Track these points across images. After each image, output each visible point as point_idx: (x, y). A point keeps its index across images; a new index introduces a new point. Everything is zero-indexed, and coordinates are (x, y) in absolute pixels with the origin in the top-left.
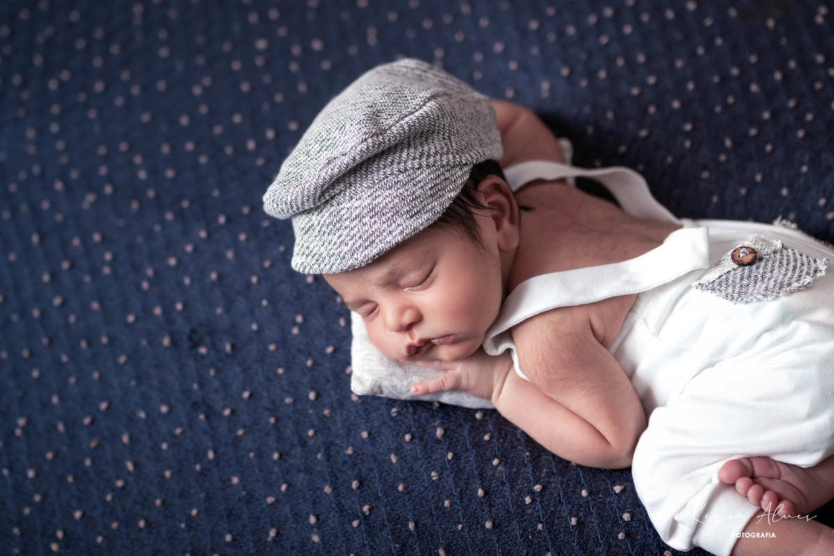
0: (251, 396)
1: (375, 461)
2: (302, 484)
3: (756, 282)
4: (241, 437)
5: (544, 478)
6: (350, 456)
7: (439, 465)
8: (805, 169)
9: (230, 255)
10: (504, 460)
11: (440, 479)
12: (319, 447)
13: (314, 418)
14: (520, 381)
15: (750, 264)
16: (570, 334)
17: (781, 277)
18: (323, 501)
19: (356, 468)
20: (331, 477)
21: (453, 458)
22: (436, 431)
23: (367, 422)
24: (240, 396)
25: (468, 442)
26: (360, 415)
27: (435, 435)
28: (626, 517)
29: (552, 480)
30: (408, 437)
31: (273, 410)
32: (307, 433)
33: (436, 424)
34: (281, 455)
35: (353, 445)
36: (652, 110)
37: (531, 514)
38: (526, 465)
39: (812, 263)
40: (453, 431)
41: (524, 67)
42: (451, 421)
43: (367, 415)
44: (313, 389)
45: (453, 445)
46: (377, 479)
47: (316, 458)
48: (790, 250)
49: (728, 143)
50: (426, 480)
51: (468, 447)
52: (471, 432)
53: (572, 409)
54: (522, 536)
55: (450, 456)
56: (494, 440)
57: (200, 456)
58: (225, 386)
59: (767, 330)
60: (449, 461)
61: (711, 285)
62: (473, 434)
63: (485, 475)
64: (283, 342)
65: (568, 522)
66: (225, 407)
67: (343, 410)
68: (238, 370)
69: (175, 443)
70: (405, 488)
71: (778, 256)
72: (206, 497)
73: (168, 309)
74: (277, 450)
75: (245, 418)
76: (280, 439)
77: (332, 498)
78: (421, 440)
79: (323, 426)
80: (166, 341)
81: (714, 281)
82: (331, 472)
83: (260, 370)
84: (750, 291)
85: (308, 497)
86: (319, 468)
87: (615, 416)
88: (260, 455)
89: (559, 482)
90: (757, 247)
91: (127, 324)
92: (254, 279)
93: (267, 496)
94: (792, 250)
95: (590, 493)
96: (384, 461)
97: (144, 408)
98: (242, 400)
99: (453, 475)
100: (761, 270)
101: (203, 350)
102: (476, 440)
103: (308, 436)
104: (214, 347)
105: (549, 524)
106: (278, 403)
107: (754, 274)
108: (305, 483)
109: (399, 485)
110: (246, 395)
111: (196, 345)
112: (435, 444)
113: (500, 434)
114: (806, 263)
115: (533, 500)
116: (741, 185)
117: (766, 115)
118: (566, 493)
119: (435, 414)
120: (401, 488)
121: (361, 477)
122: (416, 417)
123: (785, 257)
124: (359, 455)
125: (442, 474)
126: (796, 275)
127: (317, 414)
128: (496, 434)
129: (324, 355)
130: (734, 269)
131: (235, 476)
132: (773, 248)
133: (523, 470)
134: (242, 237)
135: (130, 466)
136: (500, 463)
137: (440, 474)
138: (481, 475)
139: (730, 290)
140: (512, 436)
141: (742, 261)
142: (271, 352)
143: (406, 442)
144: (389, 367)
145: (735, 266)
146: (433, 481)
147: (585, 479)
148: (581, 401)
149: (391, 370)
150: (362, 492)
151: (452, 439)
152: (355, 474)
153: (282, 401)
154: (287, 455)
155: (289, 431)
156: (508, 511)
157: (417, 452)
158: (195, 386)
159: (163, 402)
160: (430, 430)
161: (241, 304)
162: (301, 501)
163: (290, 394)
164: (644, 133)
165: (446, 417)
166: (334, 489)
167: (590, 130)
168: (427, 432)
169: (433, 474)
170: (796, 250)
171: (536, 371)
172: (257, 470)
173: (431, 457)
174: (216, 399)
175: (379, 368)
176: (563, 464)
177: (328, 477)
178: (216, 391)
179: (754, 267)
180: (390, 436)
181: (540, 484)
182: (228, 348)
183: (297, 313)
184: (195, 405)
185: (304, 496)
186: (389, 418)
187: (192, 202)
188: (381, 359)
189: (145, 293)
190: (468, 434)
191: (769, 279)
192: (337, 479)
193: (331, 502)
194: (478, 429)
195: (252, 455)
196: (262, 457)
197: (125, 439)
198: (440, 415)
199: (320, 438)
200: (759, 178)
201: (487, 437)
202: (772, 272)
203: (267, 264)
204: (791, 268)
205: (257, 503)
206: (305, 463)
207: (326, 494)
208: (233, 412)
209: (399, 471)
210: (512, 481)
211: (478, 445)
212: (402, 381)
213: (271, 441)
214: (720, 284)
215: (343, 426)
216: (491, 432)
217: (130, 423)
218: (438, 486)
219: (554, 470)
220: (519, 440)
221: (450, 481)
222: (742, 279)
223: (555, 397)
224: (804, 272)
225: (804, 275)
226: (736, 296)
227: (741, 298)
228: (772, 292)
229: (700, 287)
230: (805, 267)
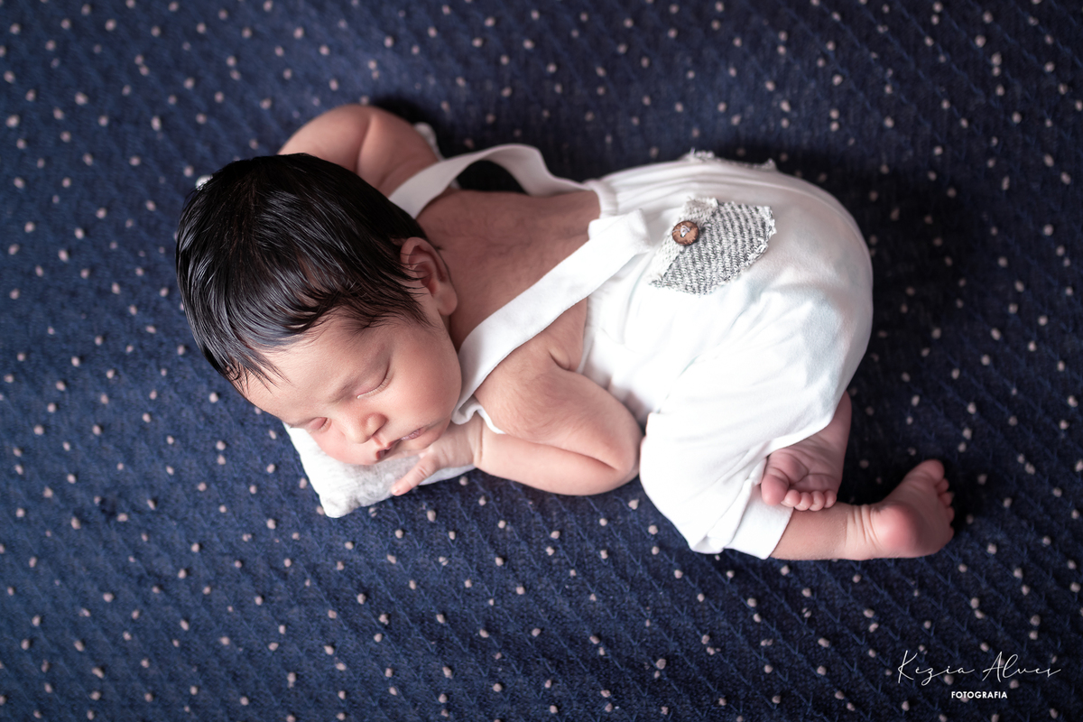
0: (201, 547)
1: (372, 568)
2: (301, 618)
3: (709, 262)
4: (208, 595)
5: (557, 521)
6: (341, 572)
7: (443, 548)
8: (691, 75)
9: (104, 399)
10: (509, 518)
11: (450, 562)
12: (303, 573)
13: (284, 545)
14: (497, 437)
15: (696, 241)
16: (537, 378)
17: (733, 247)
18: (331, 628)
19: (354, 581)
20: (331, 599)
21: (456, 536)
22: (426, 515)
23: (345, 531)
24: (189, 551)
25: (464, 514)
26: (334, 527)
27: (427, 519)
28: (652, 530)
29: (565, 521)
30: (399, 534)
31: (234, 554)
32: (283, 564)
33: (424, 508)
34: (263, 597)
35: (341, 559)
36: (505, 60)
37: (559, 564)
38: (533, 516)
39: (755, 214)
40: (445, 508)
41: (338, 50)
42: (438, 498)
43: (342, 525)
44: (268, 516)
45: (450, 523)
46: (382, 584)
47: (305, 587)
48: (726, 205)
49: (601, 72)
50: (436, 569)
51: (467, 519)
52: (463, 502)
53: (564, 446)
54: (558, 588)
55: (452, 535)
56: (491, 502)
57: (173, 632)
58: (167, 547)
59: (741, 314)
60: (453, 541)
61: (664, 280)
62: (466, 503)
63: (495, 542)
64: (212, 476)
65: (597, 557)
66: (178, 570)
67: (313, 527)
68: (173, 524)
69: (136, 628)
70: (418, 584)
71: (718, 218)
72: (199, 670)
73: (59, 485)
74: (258, 593)
75: (204, 573)
76: (255, 579)
77: (341, 622)
78: (415, 530)
79: (297, 552)
80: (75, 524)
81: (666, 274)
82: (329, 594)
83: (198, 516)
84: (708, 275)
85: (312, 629)
86: (312, 595)
87: (609, 439)
88: (240, 606)
89: (573, 521)
90: (694, 216)
91: (17, 520)
92: (146, 418)
93: (267, 644)
94: (729, 204)
95: (609, 519)
96: (382, 564)
97: (84, 605)
98: (193, 554)
99: (463, 553)
100: (709, 245)
101: (122, 518)
102: (472, 508)
103: (285, 568)
104: (135, 510)
105: (580, 566)
106: (235, 545)
107: (704, 253)
108: (304, 616)
109: (408, 583)
110: (195, 548)
111: (112, 515)
112: (431, 530)
113: (494, 492)
114: (749, 217)
115: (555, 548)
116: (631, 114)
117: (629, 23)
118: (585, 530)
119: (418, 497)
120: (412, 585)
121: (363, 588)
122: (399, 508)
123: (726, 218)
124: (351, 567)
125: (450, 556)
126: (747, 239)
127: (285, 540)
128: (490, 494)
129: (267, 476)
130: (682, 253)
131: (222, 636)
132: (710, 210)
133: (533, 521)
134: (110, 374)
135: (98, 673)
136: (507, 524)
137: (449, 557)
138: (491, 543)
139: (687, 279)
140: (507, 490)
141: (686, 241)
142: (203, 493)
143: (398, 539)
144: (358, 476)
145: (681, 248)
146: (445, 567)
147: (597, 506)
148: (571, 437)
149: (361, 478)
150: (371, 604)
151: (446, 517)
152: (356, 587)
153: (240, 541)
154: (270, 594)
155: (262, 569)
156: (534, 569)
157: (415, 545)
158: (132, 559)
159: (103, 590)
160: (420, 516)
161: (142, 449)
162: (307, 636)
163: (245, 531)
164: (506, 92)
165: (431, 496)
166: (339, 611)
167: (445, 106)
168: (417, 519)
169: (441, 559)
170: (733, 203)
171: (515, 427)
172: (245, 623)
173: (431, 544)
174: (164, 565)
175: (348, 481)
176: (571, 502)
177: (327, 602)
178: (158, 555)
179: (701, 244)
180: (379, 539)
181: (556, 530)
182: (151, 505)
183: (216, 440)
185: (309, 630)
186: (369, 520)
187: (28, 353)
189: (22, 478)
190: (462, 505)
191: (722, 253)
192: (338, 599)
193: (341, 626)
194: (470, 496)
195: (230, 609)
196: (243, 607)
197: (79, 646)
198: (424, 496)
199: (301, 566)
200: (647, 101)
201: (482, 502)
202: (720, 243)
203: (153, 395)
204: (737, 231)
205: (259, 654)
206: (295, 596)
207: (332, 619)
208: (188, 571)
209: (403, 569)
210: (526, 537)
211: (477, 513)
212: (376, 484)
213: (246, 585)
214: (674, 276)
215: (320, 543)
216: (484, 494)
217: (77, 628)
218: (451, 570)
219: (564, 510)
220: (515, 491)
221: (461, 560)
222: (694, 263)
223: (541, 442)
224: (753, 232)
225: (754, 237)
226: (695, 285)
227: (702, 288)
228: (732, 272)
229: (653, 284)
230: (751, 223)
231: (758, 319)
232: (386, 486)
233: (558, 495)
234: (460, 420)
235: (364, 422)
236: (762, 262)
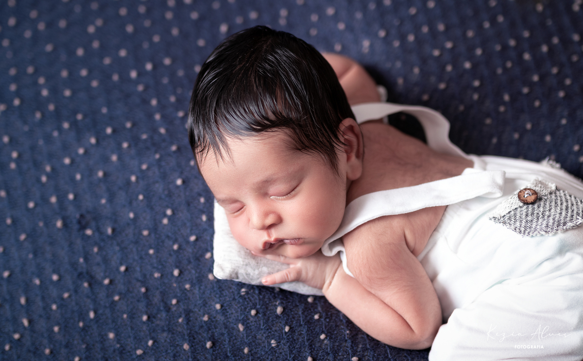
0: (127, 270)
1: (226, 328)
2: (165, 341)
3: (538, 219)
4: (116, 302)
5: (360, 352)
6: (205, 322)
7: (278, 335)
8: (564, 122)
9: (114, 158)
10: (329, 335)
11: (277, 346)
12: (181, 313)
13: (178, 290)
14: (347, 277)
15: (533, 203)
16: (390, 244)
17: (558, 215)
18: (182, 356)
19: (210, 332)
20: (190, 337)
21: (289, 331)
22: (276, 308)
23: (220, 297)
24: (118, 269)
25: (301, 319)
26: (214, 291)
27: (276, 312)
29: (366, 354)
30: (253, 312)
31: (144, 283)
32: (171, 302)
33: (277, 303)
34: (149, 318)
35: (208, 314)
36: (449, 68)
38: (346, 341)
40: (290, 310)
41: (350, 28)
42: (289, 302)
43: (220, 291)
44: (177, 267)
45: (290, 321)
46: (227, 341)
47: (178, 322)
48: (561, 191)
49: (507, 98)
50: (267, 347)
51: (302, 323)
52: (304, 311)
53: (386, 301)
55: (287, 329)
56: (322, 319)
57: (83, 316)
58: (106, 261)
59: (547, 259)
60: (286, 333)
62: (306, 313)
63: (313, 346)
64: (155, 228)
66: (105, 278)
67: (201, 285)
68: (117, 248)
69: (63, 304)
70: (250, 351)
71: (553, 196)
72: (86, 348)
73: (62, 199)
74: (147, 313)
75: (121, 287)
76: (149, 304)
77: (190, 354)
78: (265, 315)
79: (184, 297)
80: (59, 224)
81: (505, 216)
82: (190, 333)
83: (134, 249)
84: (534, 226)
85: (169, 351)
86: (180, 329)
87: (420, 309)
88: (132, 317)
89: (371, 356)
90: (537, 189)
91: (28, 209)
92: (133, 178)
93: (136, 349)
94: (564, 192)
96: (233, 329)
97: (39, 276)
98: (119, 272)
99: (289, 344)
100: (541, 209)
101: (89, 232)
102: (308, 318)
103: (171, 304)
104: (98, 230)
106: (148, 276)
107: (536, 212)
108: (168, 340)
109: (244, 348)
110: (123, 269)
111: (83, 227)
112: (275, 319)
113: (327, 315)
114: (575, 203)
116: (515, 131)
117: (536, 78)
119: (276, 296)
120: (246, 351)
121: (214, 339)
122: (261, 297)
123: (559, 198)
124: (213, 322)
125: (279, 342)
126: (569, 214)
127: (180, 287)
128: (324, 314)
129: (188, 242)
130: (520, 207)
131: (111, 332)
132: (549, 190)
133: (344, 344)
134: (125, 145)
135: (26, 322)
136: (326, 338)
137: (278, 342)
138: (311, 345)
139: (518, 224)
140: (336, 317)
141: (526, 200)
142: (144, 236)
143: (251, 316)
144: (245, 258)
145: (521, 204)
146: (272, 347)
147: (391, 354)
148: (394, 296)
149: (247, 261)
150: (214, 351)
151: (289, 316)
152: (209, 336)
153: (152, 275)
154: (154, 317)
155: (156, 299)
157: (260, 324)
158: (81, 260)
159: (54, 272)
160: (272, 308)
161: (122, 196)
162: (164, 354)
163: (158, 270)
164: (442, 86)
165: (285, 299)
166: (191, 346)
167: (400, 81)
168: (269, 309)
169: (273, 342)
170: (566, 192)
171: (360, 271)
172: (129, 329)
173: (271, 329)
174: (98, 271)
175: (238, 258)
176: (375, 344)
177: (187, 337)
178: (98, 264)
179: (536, 206)
180: (239, 310)
181: (357, 356)
182: (110, 231)
183: (167, 207)
184: (80, 275)
185: (167, 351)
186: (239, 295)
187: (85, 116)
188: (239, 251)
189: (43, 185)
190: (303, 313)
191: (549, 216)
192: (194, 339)
193: (188, 357)
194: (310, 310)
195: (125, 316)
196: (134, 318)
197: (23, 301)
198: (281, 296)
199: (182, 306)
200: (529, 126)
201: (316, 317)
202: (550, 210)
203: (144, 167)
204: (564, 207)
205: (128, 354)
206: (169, 325)
207: (184, 350)
208: (111, 282)
209: (245, 337)
210: (335, 352)
211: (310, 322)
212: (254, 270)
213: (142, 306)
214: (510, 219)
215: (201, 298)
216: (320, 313)
217: (27, 288)
218: (275, 352)
219: (368, 346)
220: (341, 321)
221: (286, 348)
222: (527, 215)
223: (373, 292)
224: (575, 212)
225: (575, 215)
226: (523, 229)
227: (527, 232)
228: (552, 229)
229: (493, 220)
230: (575, 207)
231: (558, 268)
232: (260, 275)
233: (368, 336)
234: (327, 253)
235: (266, 214)
236: (575, 232)
